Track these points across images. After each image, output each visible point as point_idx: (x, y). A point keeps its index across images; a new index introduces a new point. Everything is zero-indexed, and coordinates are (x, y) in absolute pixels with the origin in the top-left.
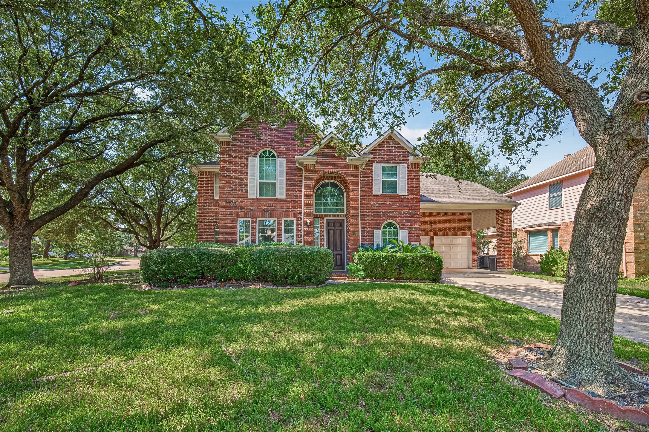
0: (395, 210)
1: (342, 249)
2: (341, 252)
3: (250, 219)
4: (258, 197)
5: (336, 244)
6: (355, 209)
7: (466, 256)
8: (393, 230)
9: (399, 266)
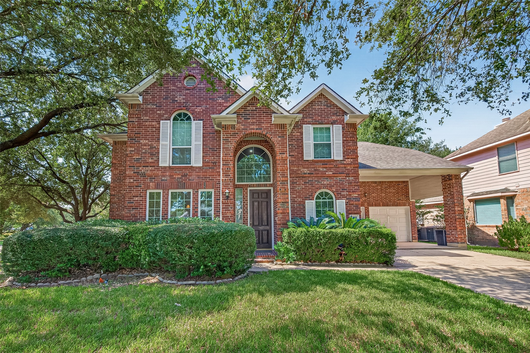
0: (330, 177)
1: (268, 223)
2: (268, 228)
3: (161, 191)
4: (171, 165)
5: (262, 218)
6: (283, 176)
7: (404, 229)
8: (327, 200)
9: (340, 246)
